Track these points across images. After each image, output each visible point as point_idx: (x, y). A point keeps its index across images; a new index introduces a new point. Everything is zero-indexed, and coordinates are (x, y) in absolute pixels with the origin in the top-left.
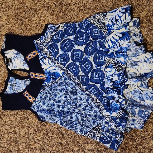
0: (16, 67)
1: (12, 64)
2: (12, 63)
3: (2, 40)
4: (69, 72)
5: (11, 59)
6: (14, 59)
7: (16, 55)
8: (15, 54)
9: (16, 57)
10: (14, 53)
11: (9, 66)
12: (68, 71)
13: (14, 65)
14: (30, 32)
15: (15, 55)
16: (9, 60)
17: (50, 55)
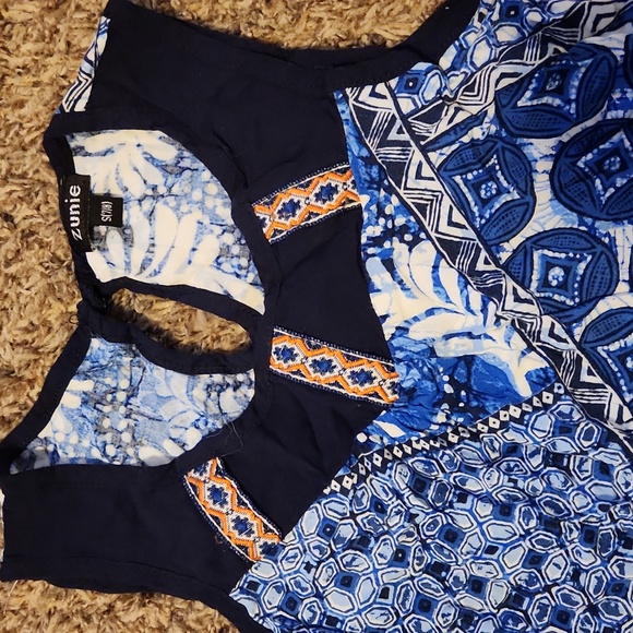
0: (154, 266)
1: (128, 240)
2: (123, 233)
3: (62, 46)
4: (590, 373)
5: (118, 204)
6: (147, 205)
7: (171, 179)
8: (163, 167)
9: (162, 190)
10: (151, 159)
11: (103, 250)
12: (586, 364)
13: (138, 255)
14: (303, 20)
15: (156, 177)
16: (107, 206)
17: (451, 223)
